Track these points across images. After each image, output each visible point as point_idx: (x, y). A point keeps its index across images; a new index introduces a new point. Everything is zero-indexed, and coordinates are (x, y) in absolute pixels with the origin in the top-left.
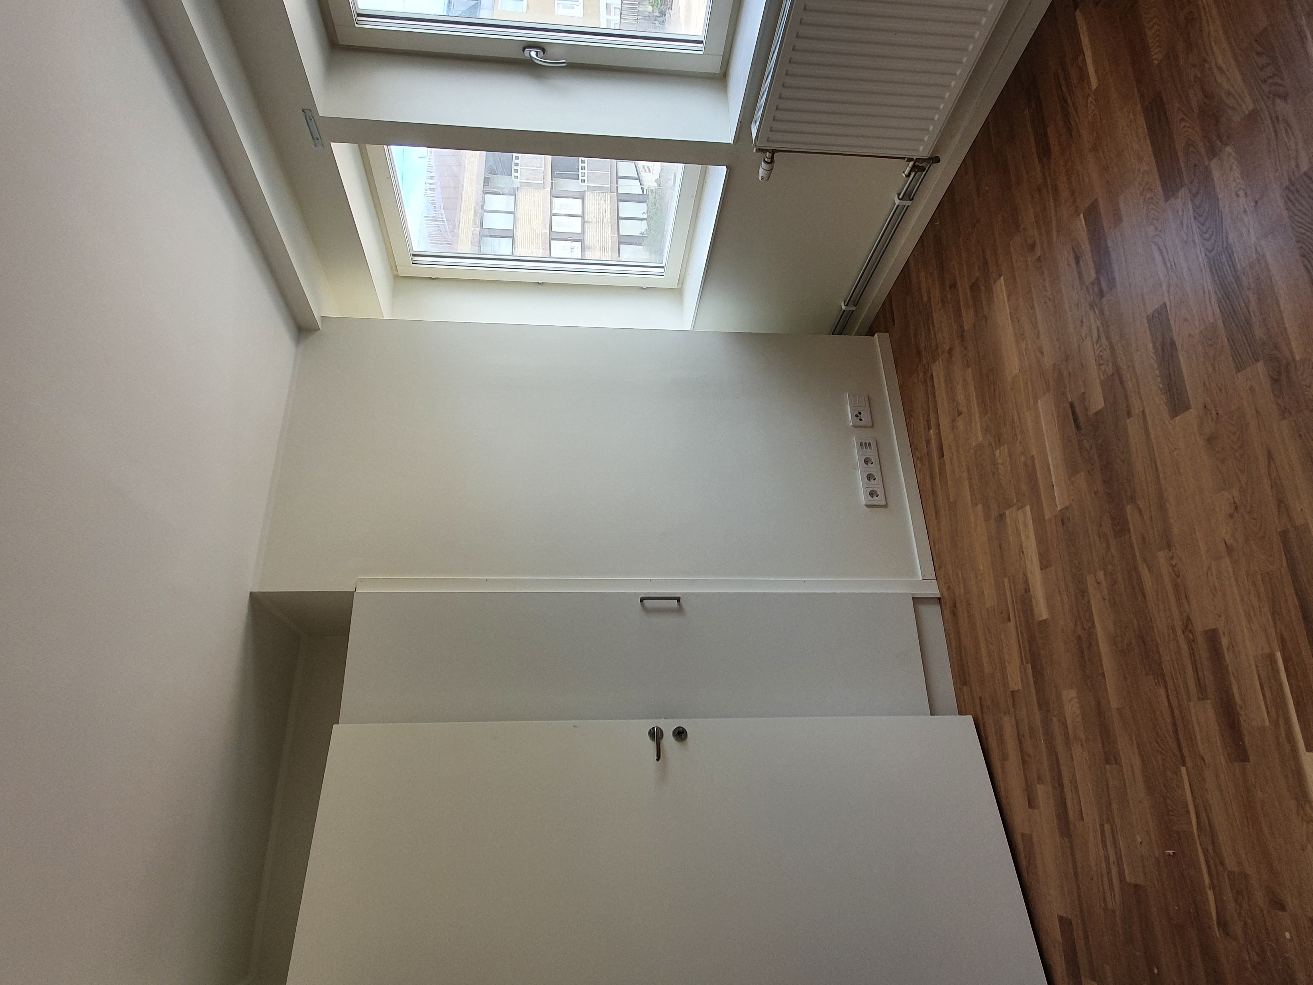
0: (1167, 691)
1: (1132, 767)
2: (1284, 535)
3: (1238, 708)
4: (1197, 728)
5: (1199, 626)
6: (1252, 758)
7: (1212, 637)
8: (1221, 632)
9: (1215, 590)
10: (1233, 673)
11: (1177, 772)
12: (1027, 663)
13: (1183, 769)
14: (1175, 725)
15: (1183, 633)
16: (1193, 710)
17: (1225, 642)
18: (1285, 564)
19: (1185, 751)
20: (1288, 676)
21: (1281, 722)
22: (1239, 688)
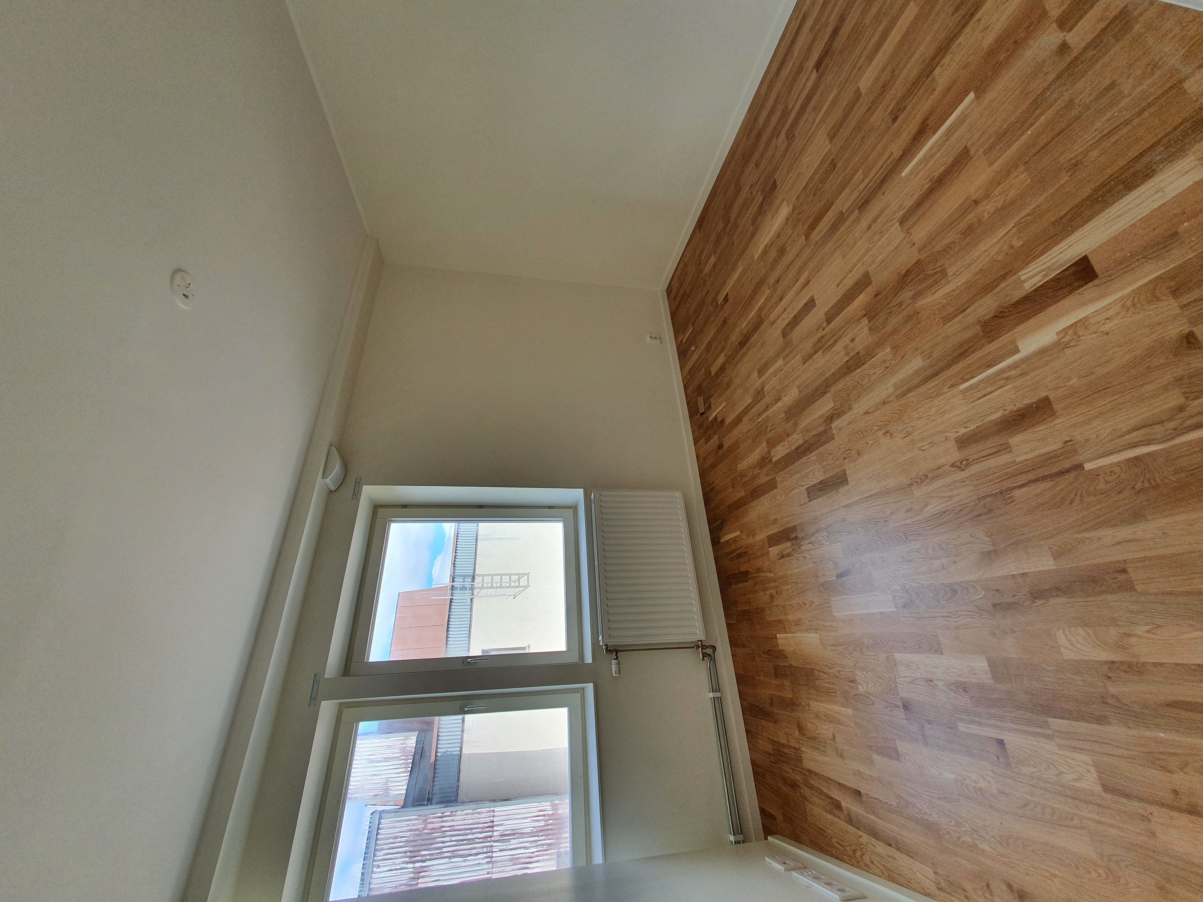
0: (1014, 488)
1: (1119, 543)
2: (898, 397)
3: (1007, 412)
4: (1037, 453)
5: (955, 455)
6: (1043, 394)
7: (963, 442)
8: (957, 435)
9: (930, 443)
10: (983, 420)
11: (1096, 474)
12: (1047, 725)
13: (1088, 466)
14: (1044, 478)
15: (963, 470)
16: (1023, 458)
17: (962, 431)
18: (911, 394)
19: (1067, 465)
20: (973, 377)
21: (1006, 375)
22: (992, 413)
